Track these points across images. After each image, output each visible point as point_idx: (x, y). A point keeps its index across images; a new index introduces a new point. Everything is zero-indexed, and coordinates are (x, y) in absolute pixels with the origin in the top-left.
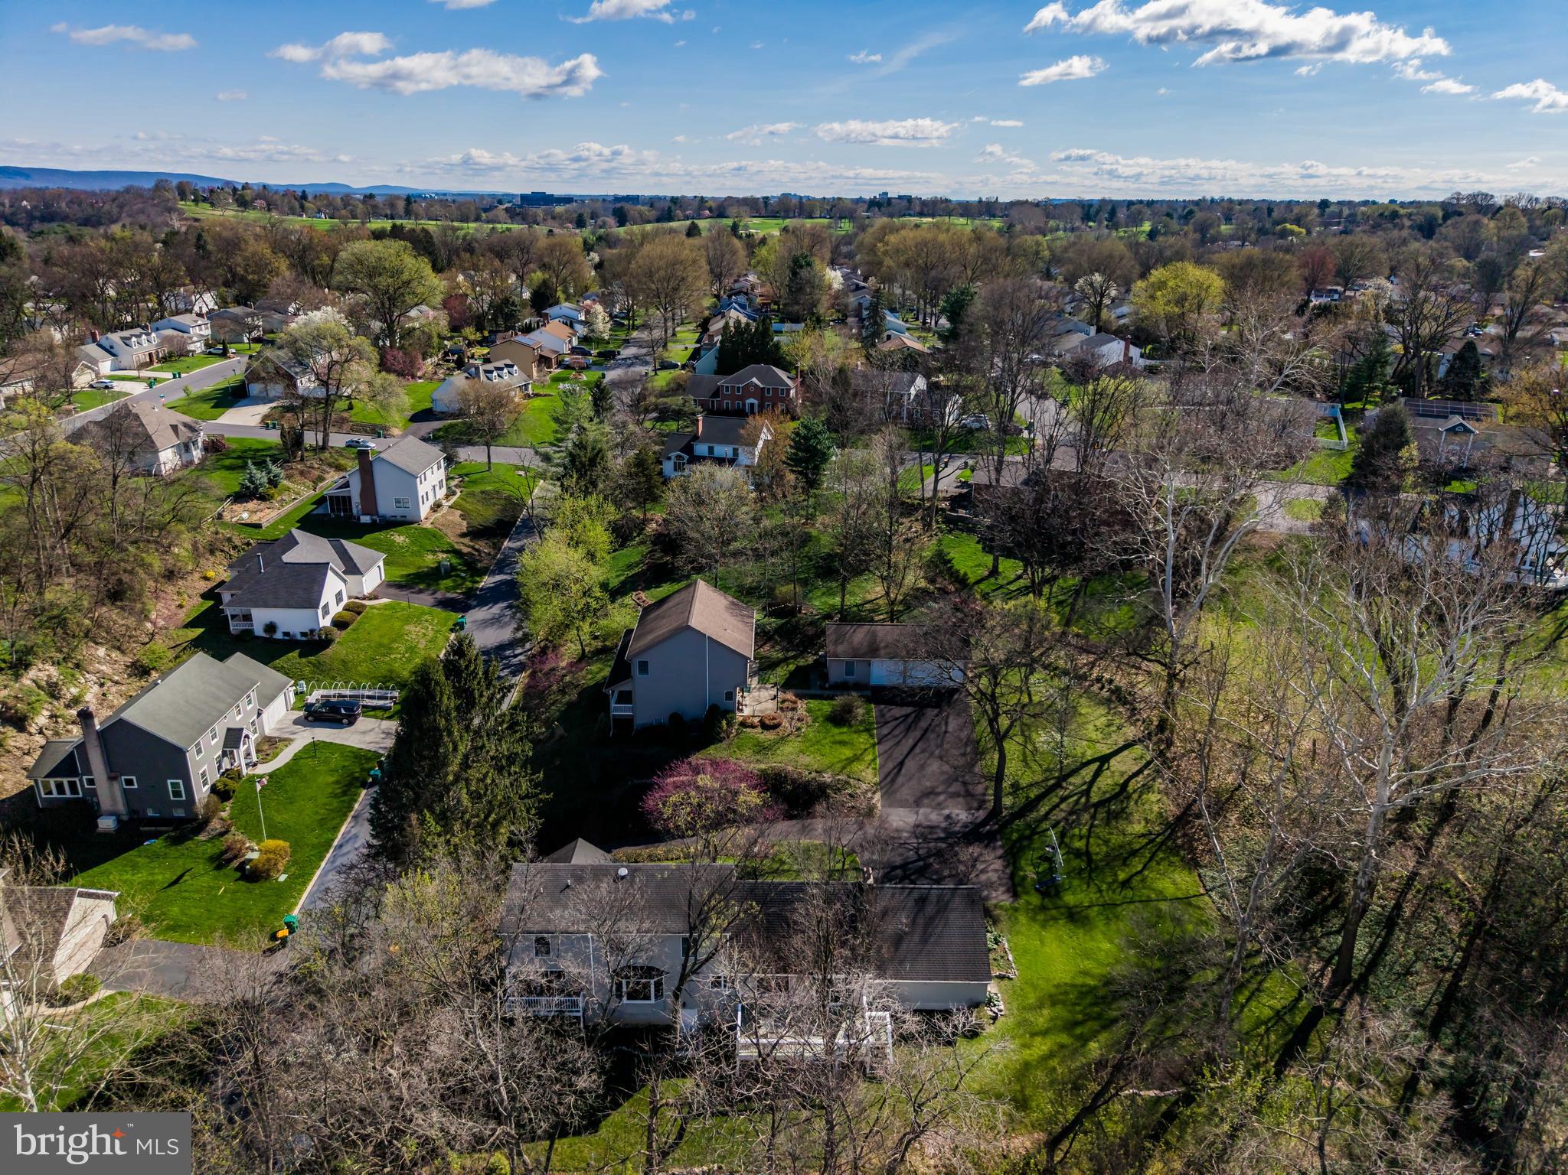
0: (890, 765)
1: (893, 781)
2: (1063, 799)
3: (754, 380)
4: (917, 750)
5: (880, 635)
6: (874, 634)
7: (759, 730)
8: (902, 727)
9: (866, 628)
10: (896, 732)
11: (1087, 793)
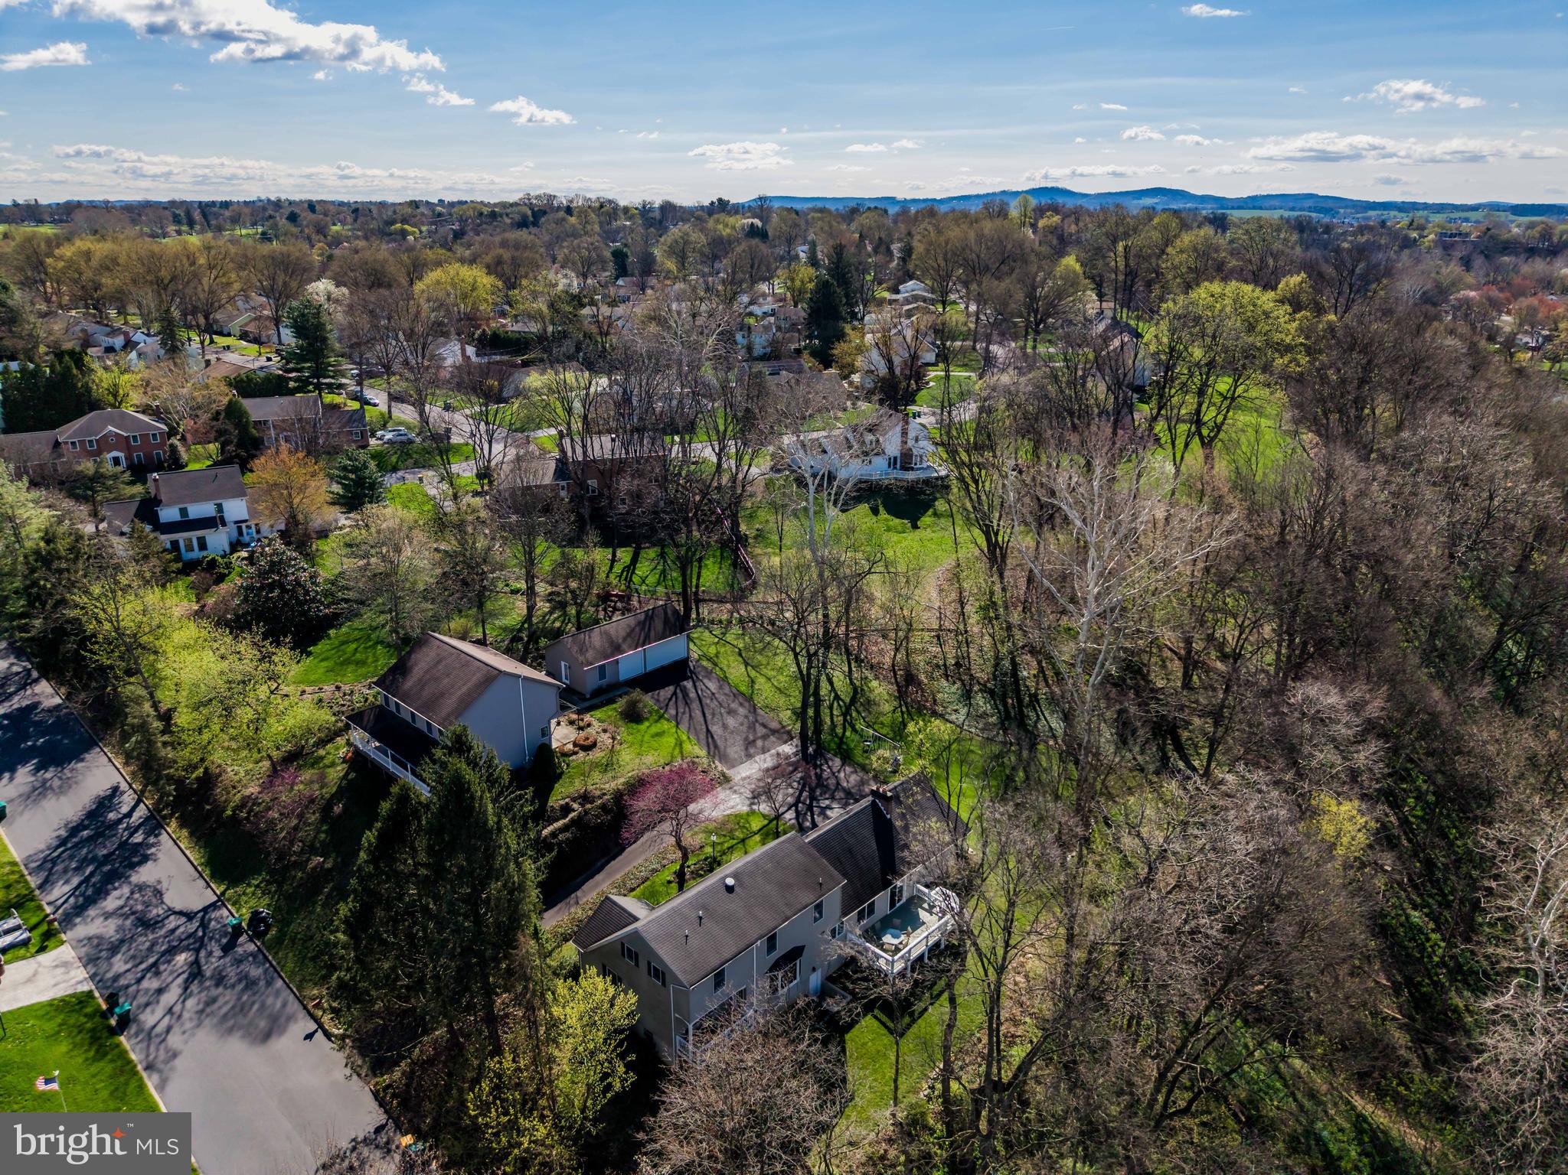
0: (703, 736)
1: (716, 747)
2: (831, 707)
3: (111, 428)
4: (709, 717)
5: (613, 632)
6: (607, 633)
7: (582, 754)
8: (681, 704)
9: (596, 631)
10: (681, 710)
11: (837, 697)
